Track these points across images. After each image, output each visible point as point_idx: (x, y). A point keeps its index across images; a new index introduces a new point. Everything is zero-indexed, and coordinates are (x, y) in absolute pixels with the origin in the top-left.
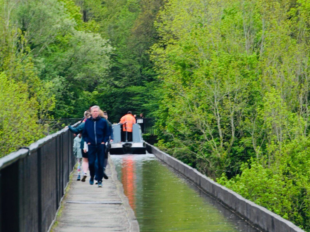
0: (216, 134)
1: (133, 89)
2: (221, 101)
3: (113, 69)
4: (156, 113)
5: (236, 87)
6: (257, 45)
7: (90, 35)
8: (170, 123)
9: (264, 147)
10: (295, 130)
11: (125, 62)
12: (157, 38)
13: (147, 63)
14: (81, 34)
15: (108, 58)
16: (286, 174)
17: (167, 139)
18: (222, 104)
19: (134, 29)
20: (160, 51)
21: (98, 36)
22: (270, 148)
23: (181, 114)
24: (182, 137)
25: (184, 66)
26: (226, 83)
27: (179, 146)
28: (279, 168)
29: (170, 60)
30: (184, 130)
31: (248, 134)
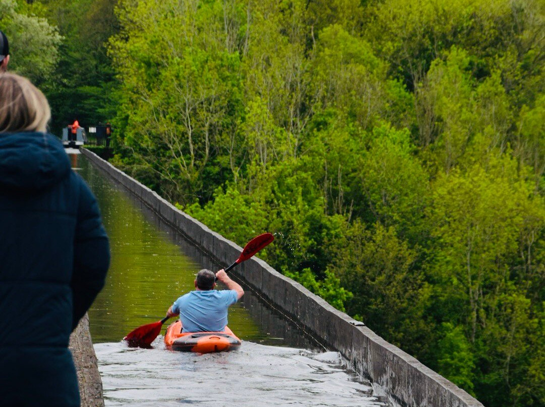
0: (186, 151)
1: (87, 89)
2: (194, 109)
3: (62, 64)
4: (113, 121)
5: (213, 93)
6: (240, 42)
7: (34, 20)
8: (130, 134)
9: (244, 169)
10: (283, 148)
11: (77, 55)
12: (117, 28)
13: (104, 59)
14: (22, 17)
15: (54, 49)
16: (269, 202)
17: (125, 153)
18: (195, 113)
19: (89, 16)
20: (119, 44)
21: (45, 23)
22: (252, 168)
23: (144, 123)
24: (144, 152)
25: (148, 65)
26: (201, 87)
27: (140, 163)
28: (260, 195)
29: (132, 56)
30: (147, 143)
31: (225, 152)
